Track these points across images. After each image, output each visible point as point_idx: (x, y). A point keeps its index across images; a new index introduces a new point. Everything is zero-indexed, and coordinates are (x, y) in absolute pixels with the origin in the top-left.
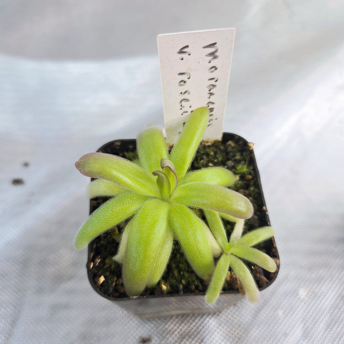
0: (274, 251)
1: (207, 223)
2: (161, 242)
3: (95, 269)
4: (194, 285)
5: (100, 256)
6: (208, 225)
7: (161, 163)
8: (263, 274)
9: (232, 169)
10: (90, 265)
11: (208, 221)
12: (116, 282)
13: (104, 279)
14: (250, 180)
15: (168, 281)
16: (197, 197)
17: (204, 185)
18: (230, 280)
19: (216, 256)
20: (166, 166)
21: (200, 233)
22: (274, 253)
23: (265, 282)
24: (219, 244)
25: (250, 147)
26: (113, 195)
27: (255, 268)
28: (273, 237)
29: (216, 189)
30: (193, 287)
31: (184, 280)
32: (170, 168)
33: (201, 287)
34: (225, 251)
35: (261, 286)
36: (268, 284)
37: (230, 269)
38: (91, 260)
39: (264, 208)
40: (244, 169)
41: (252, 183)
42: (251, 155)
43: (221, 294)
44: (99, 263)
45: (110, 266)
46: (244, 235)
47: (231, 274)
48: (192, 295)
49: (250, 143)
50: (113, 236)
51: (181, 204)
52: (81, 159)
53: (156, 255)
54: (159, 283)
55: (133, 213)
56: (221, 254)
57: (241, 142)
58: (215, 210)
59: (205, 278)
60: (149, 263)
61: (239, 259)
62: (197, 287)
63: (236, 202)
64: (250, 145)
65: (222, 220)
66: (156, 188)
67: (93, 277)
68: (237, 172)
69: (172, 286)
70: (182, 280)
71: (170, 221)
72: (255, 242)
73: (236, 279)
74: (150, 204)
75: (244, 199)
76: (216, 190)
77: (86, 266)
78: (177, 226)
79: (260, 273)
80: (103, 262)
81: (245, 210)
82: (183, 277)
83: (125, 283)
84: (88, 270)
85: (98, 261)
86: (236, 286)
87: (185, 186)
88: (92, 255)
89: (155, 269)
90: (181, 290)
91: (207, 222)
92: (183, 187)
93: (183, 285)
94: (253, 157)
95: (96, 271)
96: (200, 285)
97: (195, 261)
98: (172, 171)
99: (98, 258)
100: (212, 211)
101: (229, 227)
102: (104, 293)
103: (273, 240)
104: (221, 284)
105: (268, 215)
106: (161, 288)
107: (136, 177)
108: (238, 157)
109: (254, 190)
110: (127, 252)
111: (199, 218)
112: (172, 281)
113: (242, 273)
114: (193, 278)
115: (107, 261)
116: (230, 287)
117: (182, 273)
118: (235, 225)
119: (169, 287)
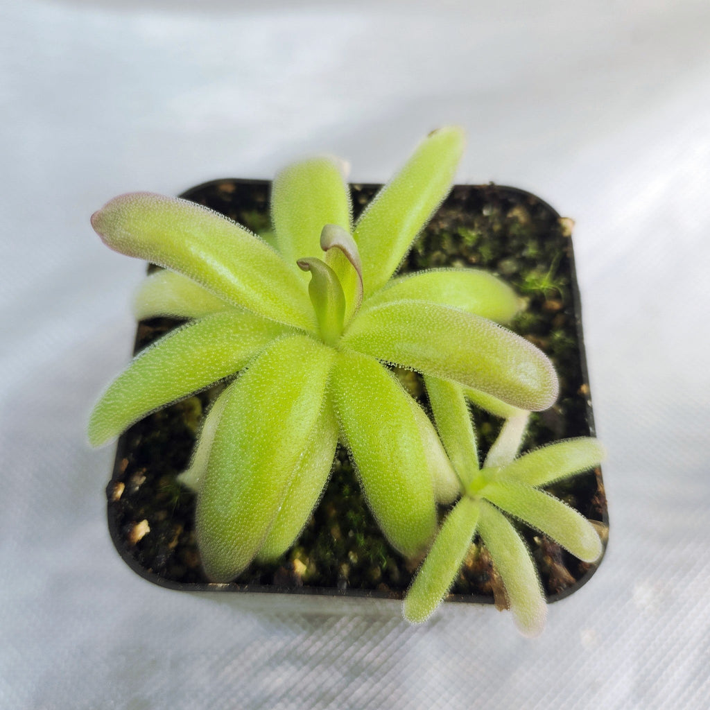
0: (598, 502)
1: (429, 412)
2: (304, 450)
3: (128, 502)
4: (379, 568)
5: (145, 470)
6: (432, 418)
7: (322, 235)
8: (560, 560)
9: (513, 279)
10: (116, 490)
11: (433, 408)
12: (180, 538)
13: (148, 530)
14: (553, 314)
15: (313, 551)
16: (411, 339)
17: (433, 311)
18: (474, 567)
19: (444, 502)
20: (335, 246)
21: (410, 438)
22: (597, 508)
23: (565, 580)
24: (456, 472)
25: (563, 229)
26: (193, 314)
27: (543, 541)
28: (600, 468)
29: (464, 321)
30: (377, 573)
31: (354, 552)
32: (344, 251)
33: (396, 574)
34: (470, 491)
35: (553, 589)
36: (571, 588)
37: (477, 540)
38: (121, 476)
39: (584, 388)
40: (541, 284)
41: (559, 320)
42: (565, 249)
43: (446, 601)
44: (142, 487)
45: (169, 497)
46: (523, 455)
47: (479, 551)
48: (369, 597)
49: (565, 218)
50: (185, 422)
51: (368, 354)
52: (107, 205)
53: (286, 484)
54: (289, 555)
55: (237, 365)
56: (459, 498)
57: (543, 215)
58: (454, 378)
59: (410, 553)
60: (263, 502)
61: (503, 517)
62: (386, 574)
63: (514, 361)
64: (565, 223)
65: (470, 409)
66: (307, 305)
67: (120, 520)
68: (523, 288)
69: (320, 565)
70: (351, 553)
71: (334, 398)
72: (551, 476)
73: (490, 566)
74: (286, 347)
75: (538, 357)
76: (463, 325)
77: (105, 490)
78: (351, 412)
79: (555, 555)
80: (151, 485)
81: (536, 387)
82: (352, 545)
83: (201, 543)
84: (108, 502)
85: (139, 481)
86: (488, 584)
87: (382, 308)
88: (125, 463)
89: (278, 519)
90: (343, 580)
91: (431, 411)
92: (379, 312)
93: (351, 565)
94: (568, 255)
95: (131, 507)
96: (396, 569)
97: (386, 509)
98: (351, 261)
99: (141, 473)
100: (449, 380)
101: (487, 428)
102: (143, 564)
103: (599, 473)
104: (450, 576)
105: (591, 409)
106: (291, 569)
107: (254, 270)
108: (531, 251)
109: (562, 341)
110: (211, 465)
111: (411, 398)
112: (321, 553)
113: (506, 553)
114: (378, 551)
115: (164, 484)
116: (472, 584)
117: (351, 534)
118: (502, 426)
119: (313, 566)
